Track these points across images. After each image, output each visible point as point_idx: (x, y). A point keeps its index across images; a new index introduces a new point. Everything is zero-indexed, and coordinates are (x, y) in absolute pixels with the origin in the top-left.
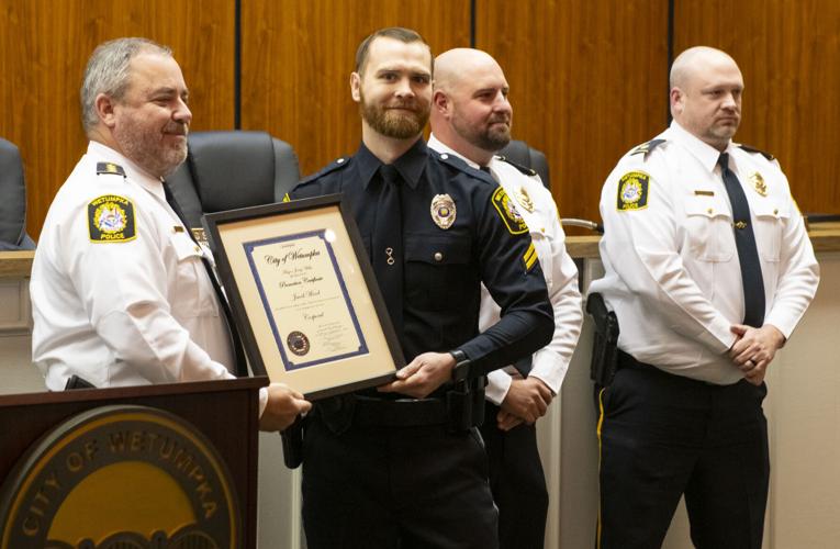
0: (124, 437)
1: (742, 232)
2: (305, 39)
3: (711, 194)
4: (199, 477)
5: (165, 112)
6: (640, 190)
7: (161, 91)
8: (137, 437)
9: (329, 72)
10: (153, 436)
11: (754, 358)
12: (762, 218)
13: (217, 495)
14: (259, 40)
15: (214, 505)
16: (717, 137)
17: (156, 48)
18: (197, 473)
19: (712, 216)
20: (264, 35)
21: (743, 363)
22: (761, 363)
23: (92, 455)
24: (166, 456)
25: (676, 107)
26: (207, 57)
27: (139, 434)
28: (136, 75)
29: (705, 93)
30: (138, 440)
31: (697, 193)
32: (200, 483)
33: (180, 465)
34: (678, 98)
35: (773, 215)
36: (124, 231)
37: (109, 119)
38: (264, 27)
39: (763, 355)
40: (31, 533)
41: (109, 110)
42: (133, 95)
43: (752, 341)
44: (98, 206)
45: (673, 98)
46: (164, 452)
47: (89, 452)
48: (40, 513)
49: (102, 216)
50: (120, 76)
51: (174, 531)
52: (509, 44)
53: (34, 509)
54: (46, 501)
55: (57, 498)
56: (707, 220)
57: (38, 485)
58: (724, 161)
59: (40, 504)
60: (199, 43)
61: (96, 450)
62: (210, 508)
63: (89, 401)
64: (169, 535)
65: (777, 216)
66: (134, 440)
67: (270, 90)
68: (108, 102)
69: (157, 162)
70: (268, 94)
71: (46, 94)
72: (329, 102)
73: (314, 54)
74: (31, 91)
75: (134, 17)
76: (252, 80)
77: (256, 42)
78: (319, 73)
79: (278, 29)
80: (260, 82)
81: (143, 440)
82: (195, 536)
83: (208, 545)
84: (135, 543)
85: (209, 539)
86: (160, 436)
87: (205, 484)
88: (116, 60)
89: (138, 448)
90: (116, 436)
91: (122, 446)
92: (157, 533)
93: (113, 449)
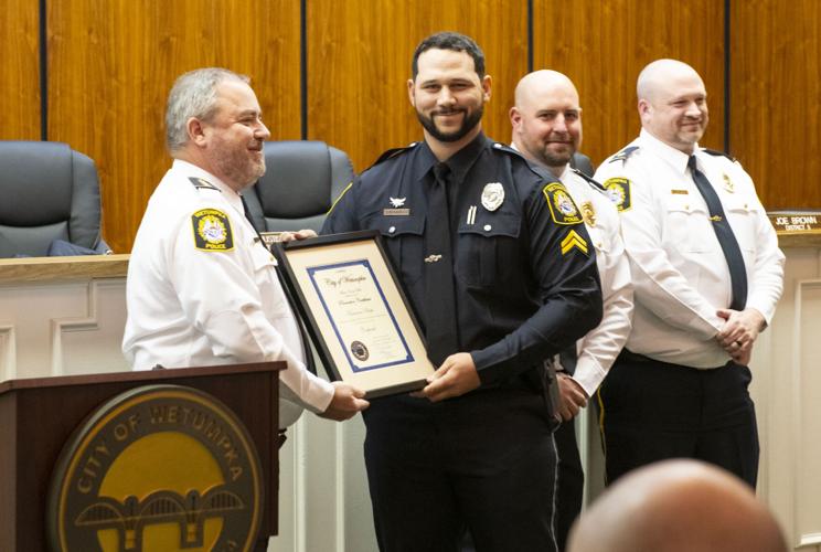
0: (163, 410)
1: (719, 225)
2: (368, 49)
3: (686, 192)
4: (227, 446)
5: (249, 130)
6: (623, 193)
7: (244, 114)
8: (173, 411)
9: (390, 81)
10: (187, 411)
11: (739, 339)
12: (734, 211)
13: (242, 460)
14: (324, 53)
15: (240, 470)
16: (685, 143)
18: (225, 442)
19: (690, 211)
20: (329, 47)
21: (730, 344)
22: (746, 344)
23: (136, 427)
24: (199, 427)
25: (645, 117)
26: (274, 70)
27: (175, 408)
28: (224, 101)
29: (670, 104)
30: (174, 414)
31: (674, 192)
32: (227, 450)
33: (210, 435)
34: (645, 109)
35: (743, 208)
36: (225, 242)
37: (199, 140)
38: (329, 40)
39: (747, 336)
40: (85, 490)
41: (199, 131)
42: (221, 117)
43: (737, 323)
44: (201, 218)
45: (641, 110)
46: (197, 423)
47: (133, 423)
48: (92, 474)
49: (205, 227)
51: (207, 490)
52: (567, 50)
53: (87, 471)
54: (97, 464)
55: (107, 462)
56: (685, 215)
57: (91, 450)
58: (692, 163)
59: (92, 467)
60: (266, 56)
61: (139, 422)
62: (236, 472)
63: (133, 381)
64: (202, 493)
65: (747, 209)
66: (171, 414)
67: (335, 99)
68: (198, 124)
69: (243, 176)
70: (333, 104)
71: (124, 108)
72: (391, 110)
73: (376, 64)
74: (110, 106)
75: (206, 34)
76: (317, 90)
77: (321, 55)
78: (382, 82)
79: (341, 41)
80: (325, 92)
81: (178, 414)
82: (224, 495)
83: (235, 503)
84: (173, 500)
85: (237, 497)
86: (193, 411)
87: (232, 451)
88: (204, 86)
89: (174, 421)
90: (156, 411)
91: (161, 419)
92: (191, 492)
93: (153, 421)
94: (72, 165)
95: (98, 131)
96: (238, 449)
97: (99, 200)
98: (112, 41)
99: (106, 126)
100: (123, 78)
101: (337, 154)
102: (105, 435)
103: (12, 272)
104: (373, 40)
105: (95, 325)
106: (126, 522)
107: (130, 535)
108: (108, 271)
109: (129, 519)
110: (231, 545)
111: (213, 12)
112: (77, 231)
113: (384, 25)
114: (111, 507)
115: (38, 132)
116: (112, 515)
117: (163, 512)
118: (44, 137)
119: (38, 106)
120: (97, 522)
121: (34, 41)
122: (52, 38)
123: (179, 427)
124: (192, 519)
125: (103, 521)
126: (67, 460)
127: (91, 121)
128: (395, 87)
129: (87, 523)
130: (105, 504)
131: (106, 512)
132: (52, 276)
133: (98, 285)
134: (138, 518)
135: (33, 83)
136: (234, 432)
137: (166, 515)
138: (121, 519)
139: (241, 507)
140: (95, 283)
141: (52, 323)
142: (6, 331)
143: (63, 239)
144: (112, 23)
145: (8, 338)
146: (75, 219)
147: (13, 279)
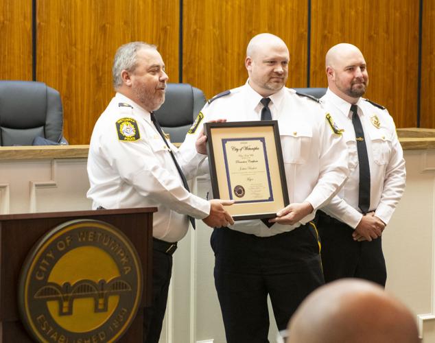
0: (85, 234)
2: (217, 33)
4: (122, 255)
5: (156, 78)
7: (153, 66)
9: (230, 51)
10: (99, 235)
14: (192, 35)
15: (130, 268)
17: (148, 46)
18: (121, 252)
20: (195, 31)
23: (70, 243)
24: (106, 244)
27: (92, 233)
28: (141, 60)
30: (92, 236)
32: (123, 257)
33: (112, 248)
36: (135, 136)
37: (128, 82)
38: (195, 27)
40: (40, 278)
41: (128, 78)
42: (140, 69)
44: (121, 123)
46: (105, 242)
47: (68, 241)
48: (44, 269)
49: (124, 128)
50: (133, 60)
51: (110, 280)
52: (329, 35)
53: (41, 267)
54: (47, 264)
55: (53, 263)
57: (43, 256)
59: (44, 265)
60: (160, 36)
61: (72, 240)
62: (127, 269)
64: (108, 282)
66: (90, 236)
67: (198, 60)
68: (127, 74)
70: (197, 63)
71: (79, 64)
72: (230, 67)
73: (222, 41)
74: (71, 62)
75: (126, 23)
76: (188, 56)
77: (191, 36)
78: (225, 52)
79: (203, 28)
80: (193, 57)
81: (94, 236)
82: (120, 283)
83: (126, 287)
84: (90, 285)
85: (127, 284)
86: (103, 234)
87: (125, 257)
88: (130, 53)
89: (92, 240)
90: (81, 234)
91: (84, 239)
92: (101, 281)
93: (80, 240)
94: (47, 95)
95: (65, 77)
96: (128, 256)
97: (62, 115)
98: (73, 26)
99: (69, 74)
100: (79, 46)
101: (197, 91)
102: (52, 247)
103: (8, 154)
104: (220, 28)
105: (55, 185)
106: (63, 297)
107: (66, 304)
108: (62, 155)
109: (65, 295)
110: (123, 311)
111: (130, 10)
112: (49, 132)
113: (226, 19)
114: (54, 288)
115: (31, 76)
116: (56, 293)
117: (85, 291)
118: (34, 79)
119: (31, 62)
120: (47, 297)
121: (29, 25)
122: (39, 24)
123: (94, 243)
124: (101, 296)
125: (51, 296)
126: (31, 260)
127: (61, 70)
128: (232, 54)
129: (41, 297)
130: (51, 287)
131: (53, 291)
132: (30, 157)
133: (57, 162)
134: (71, 295)
135: (28, 48)
136: (126, 247)
137: (87, 293)
138: (60, 295)
139: (130, 289)
140: (55, 161)
141: (30, 184)
142: (4, 187)
143: (41, 136)
144: (73, 16)
145: (5, 191)
146: (49, 124)
147: (8, 158)
